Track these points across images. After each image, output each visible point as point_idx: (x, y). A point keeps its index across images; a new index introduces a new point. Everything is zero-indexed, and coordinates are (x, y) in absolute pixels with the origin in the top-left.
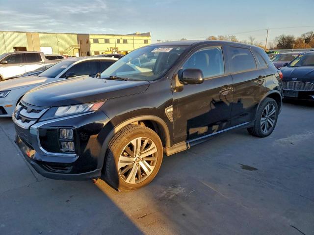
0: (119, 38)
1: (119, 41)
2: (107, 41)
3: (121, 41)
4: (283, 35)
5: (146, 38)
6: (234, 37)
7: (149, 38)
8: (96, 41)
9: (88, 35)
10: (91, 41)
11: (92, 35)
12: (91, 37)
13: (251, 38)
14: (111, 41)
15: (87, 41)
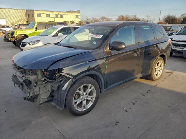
0: (57, 13)
1: (57, 16)
2: (48, 16)
3: (59, 16)
4: (169, 15)
5: (77, 14)
6: (135, 16)
7: (79, 14)
8: (39, 15)
9: (33, 10)
10: (36, 15)
11: (36, 10)
12: (35, 12)
13: (147, 16)
14: (51, 16)
15: (33, 15)
